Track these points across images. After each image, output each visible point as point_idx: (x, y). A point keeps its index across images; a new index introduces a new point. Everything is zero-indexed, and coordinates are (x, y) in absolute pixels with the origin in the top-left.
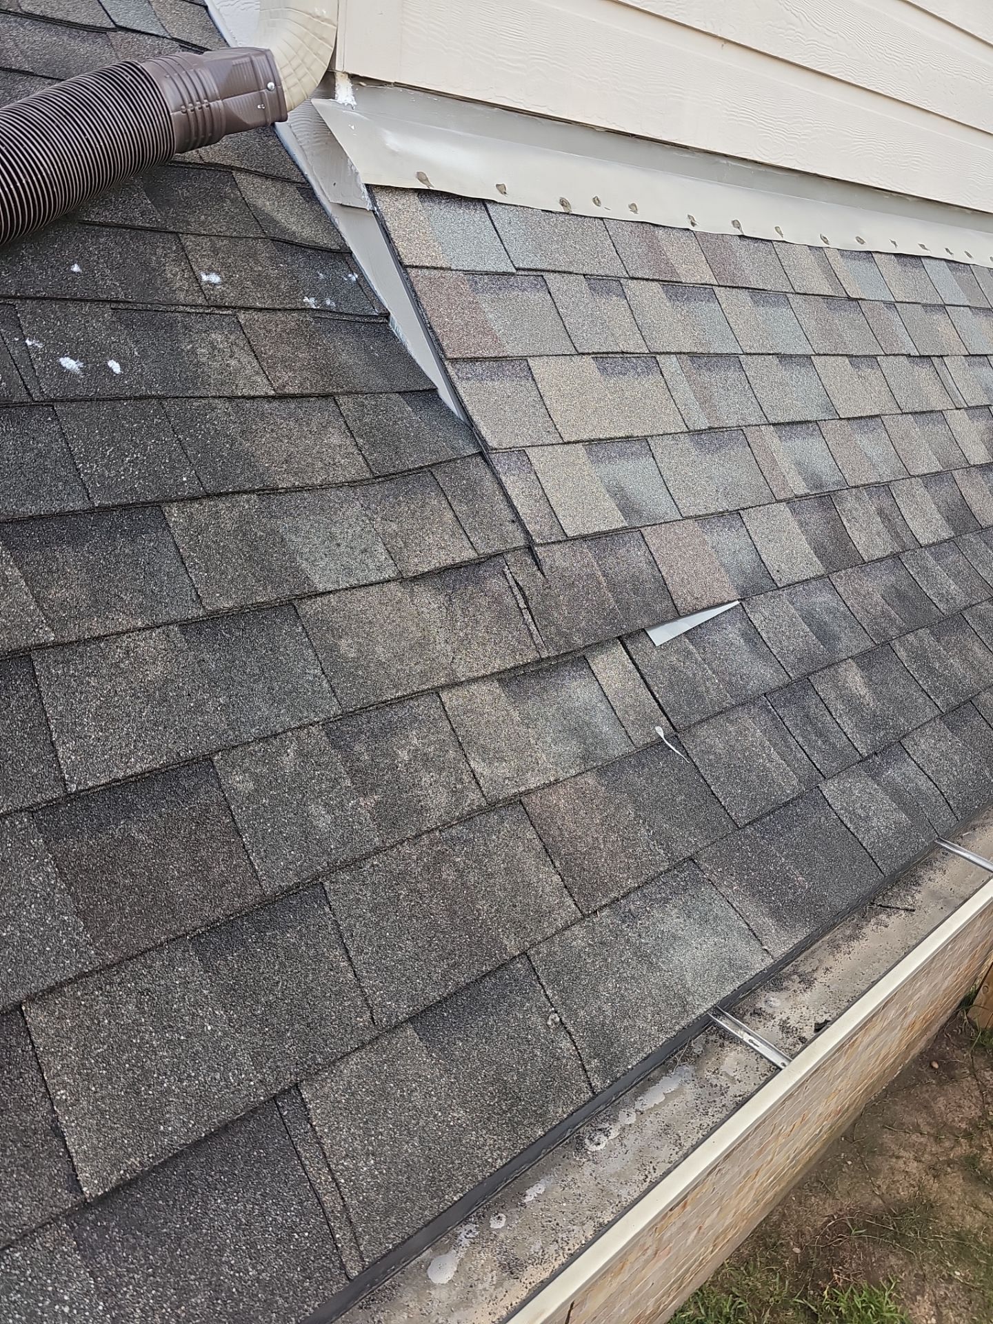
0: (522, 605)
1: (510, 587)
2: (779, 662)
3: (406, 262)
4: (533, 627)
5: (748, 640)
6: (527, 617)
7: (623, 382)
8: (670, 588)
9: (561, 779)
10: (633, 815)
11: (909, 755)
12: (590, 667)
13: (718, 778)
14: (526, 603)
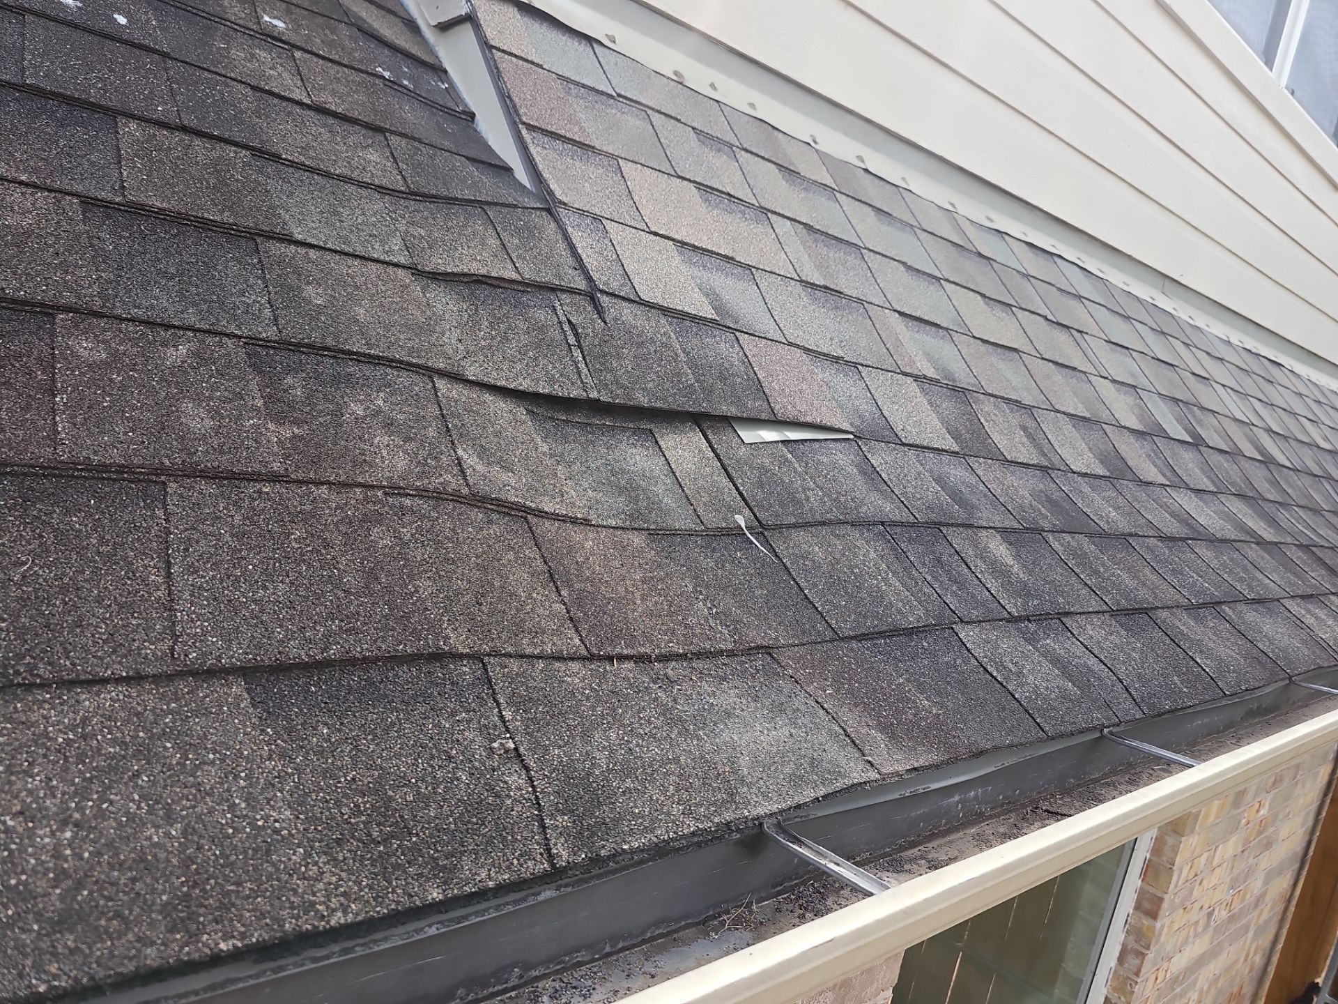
0: (572, 340)
1: (560, 323)
2: (902, 502)
3: (492, 43)
4: (582, 366)
5: (863, 473)
6: (577, 354)
7: (728, 218)
8: (767, 391)
9: (593, 523)
10: (690, 588)
11: (1074, 635)
12: (657, 442)
13: (815, 585)
14: (578, 340)
